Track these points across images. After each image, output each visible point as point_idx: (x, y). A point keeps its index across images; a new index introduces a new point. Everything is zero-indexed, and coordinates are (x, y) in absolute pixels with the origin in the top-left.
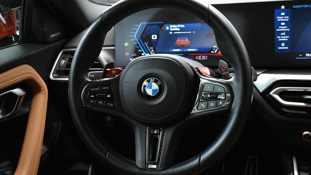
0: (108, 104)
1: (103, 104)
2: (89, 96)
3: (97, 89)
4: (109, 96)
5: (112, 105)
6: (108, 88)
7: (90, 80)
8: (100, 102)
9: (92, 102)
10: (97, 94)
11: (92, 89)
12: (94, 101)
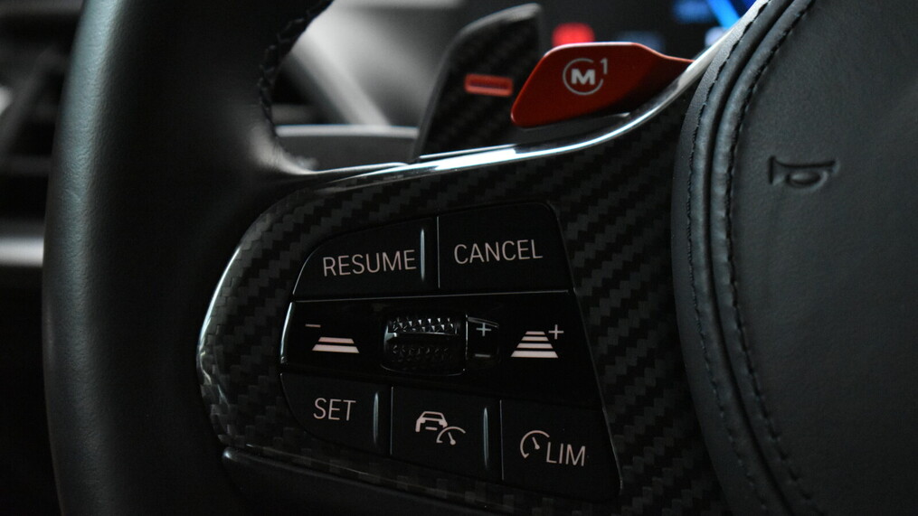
0: (532, 438)
1: (470, 441)
2: (302, 338)
3: (400, 260)
4: (535, 348)
5: (570, 454)
6: (524, 250)
7: (299, 169)
8: (432, 421)
9: (326, 410)
10: (388, 317)
11: (333, 266)
12: (363, 410)
